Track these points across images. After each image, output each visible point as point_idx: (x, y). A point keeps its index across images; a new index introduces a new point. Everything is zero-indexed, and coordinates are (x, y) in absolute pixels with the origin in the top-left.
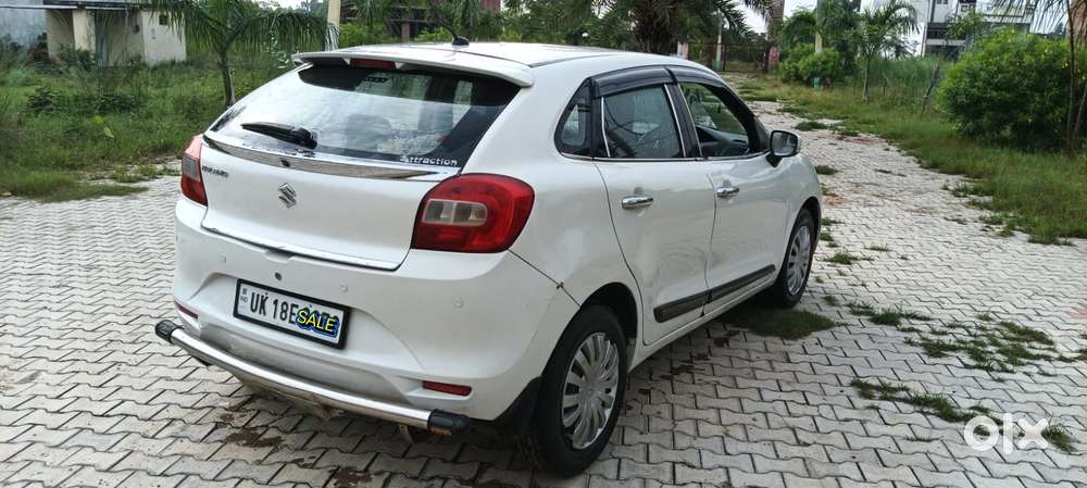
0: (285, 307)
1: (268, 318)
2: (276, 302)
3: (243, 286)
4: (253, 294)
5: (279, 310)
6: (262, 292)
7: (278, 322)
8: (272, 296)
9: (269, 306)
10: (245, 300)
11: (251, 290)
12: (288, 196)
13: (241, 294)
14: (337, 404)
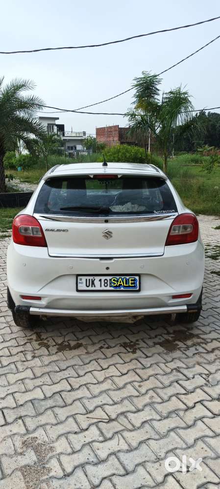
0: (106, 281)
1: (98, 287)
2: (100, 280)
3: (79, 278)
4: (86, 280)
5: (103, 283)
6: (91, 278)
7: (103, 288)
8: (97, 279)
9: (97, 282)
10: (81, 283)
11: (84, 278)
12: (108, 234)
13: (79, 281)
14: (139, 314)
